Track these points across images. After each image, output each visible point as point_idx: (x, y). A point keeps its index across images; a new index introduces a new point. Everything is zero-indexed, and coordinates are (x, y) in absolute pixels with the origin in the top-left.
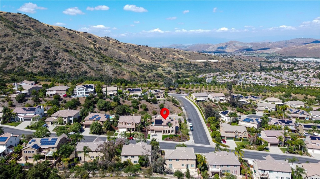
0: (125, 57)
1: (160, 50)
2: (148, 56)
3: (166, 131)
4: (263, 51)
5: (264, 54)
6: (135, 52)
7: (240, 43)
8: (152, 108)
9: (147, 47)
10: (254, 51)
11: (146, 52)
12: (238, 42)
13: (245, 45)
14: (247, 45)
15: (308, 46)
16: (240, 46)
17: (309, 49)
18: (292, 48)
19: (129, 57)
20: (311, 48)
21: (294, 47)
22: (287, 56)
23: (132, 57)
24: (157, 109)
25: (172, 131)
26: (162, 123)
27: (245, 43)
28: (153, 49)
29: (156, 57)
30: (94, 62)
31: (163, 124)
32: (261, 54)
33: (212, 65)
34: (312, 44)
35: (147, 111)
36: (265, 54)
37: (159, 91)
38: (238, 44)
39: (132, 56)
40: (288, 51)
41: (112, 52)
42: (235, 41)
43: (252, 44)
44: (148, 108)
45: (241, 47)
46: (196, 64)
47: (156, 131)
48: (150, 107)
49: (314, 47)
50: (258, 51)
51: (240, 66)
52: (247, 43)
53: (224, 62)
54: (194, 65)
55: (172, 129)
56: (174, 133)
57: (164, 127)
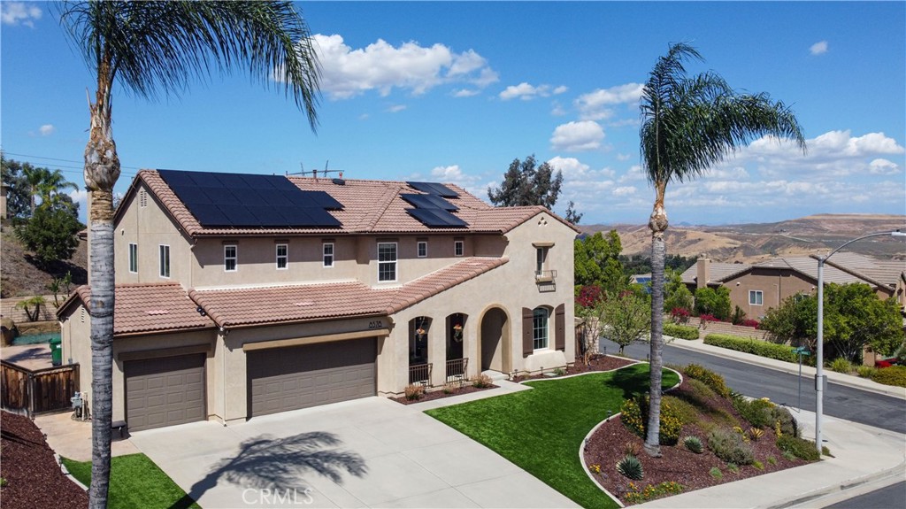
55: (537, 283)
56: (563, 349)
57: (387, 273)
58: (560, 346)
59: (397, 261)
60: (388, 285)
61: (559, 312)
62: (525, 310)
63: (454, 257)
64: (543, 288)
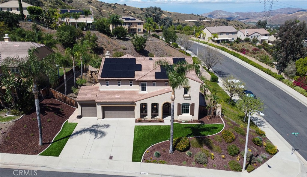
0: (95, 11)
1: (141, 10)
2: (125, 13)
3: (155, 107)
4: (250, 21)
5: (251, 23)
6: (109, 9)
7: (225, 12)
8: (114, 47)
9: (125, 6)
10: (241, 20)
11: (123, 10)
12: (224, 11)
13: (231, 15)
14: (233, 15)
15: (297, 14)
16: (225, 15)
17: (299, 17)
18: (281, 16)
19: (100, 11)
20: (301, 16)
21: (283, 16)
22: (276, 24)
23: (104, 12)
24: (125, 49)
25: (184, 108)
26: (137, 73)
27: (231, 13)
28: (132, 9)
29: (136, 15)
30: (44, 7)
31: (138, 76)
32: (249, 23)
33: (205, 24)
34: (301, 12)
35: (99, 54)
36: (253, 23)
37: (135, 20)
38: (224, 13)
39: (104, 10)
40: (277, 20)
41: (78, 5)
42: (220, 11)
43: (237, 13)
44: (103, 46)
45: (226, 17)
46: (185, 23)
47: (104, 109)
48: (109, 46)
49: (304, 15)
50: (245, 20)
51: (237, 27)
52: (233, 13)
53: (218, 21)
54: (182, 24)
55: (183, 97)
56: (193, 115)
57: (144, 89)
58: (192, 114)
59: (147, 87)
60: (144, 92)
61: (192, 105)
62: (179, 104)
63: (164, 86)
64: (186, 98)
